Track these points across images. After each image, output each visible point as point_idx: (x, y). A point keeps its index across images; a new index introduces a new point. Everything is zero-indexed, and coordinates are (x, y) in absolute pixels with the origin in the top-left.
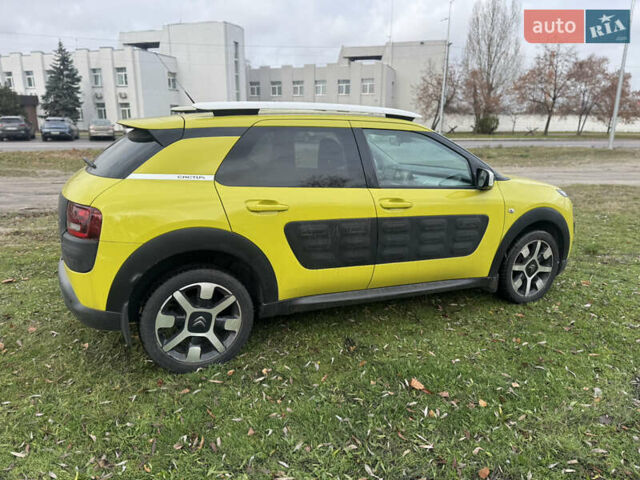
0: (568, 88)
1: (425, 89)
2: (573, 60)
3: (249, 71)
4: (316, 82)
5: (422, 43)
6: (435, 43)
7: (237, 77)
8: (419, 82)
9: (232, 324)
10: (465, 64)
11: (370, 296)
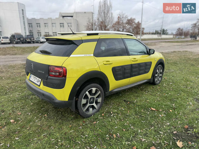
0: (126, 27)
1: (88, 27)
2: (127, 19)
3: (28, 20)
4: (52, 24)
5: (85, 12)
6: (89, 13)
7: (24, 21)
8: (86, 24)
9: (100, 100)
10: (98, 19)
11: (129, 87)
